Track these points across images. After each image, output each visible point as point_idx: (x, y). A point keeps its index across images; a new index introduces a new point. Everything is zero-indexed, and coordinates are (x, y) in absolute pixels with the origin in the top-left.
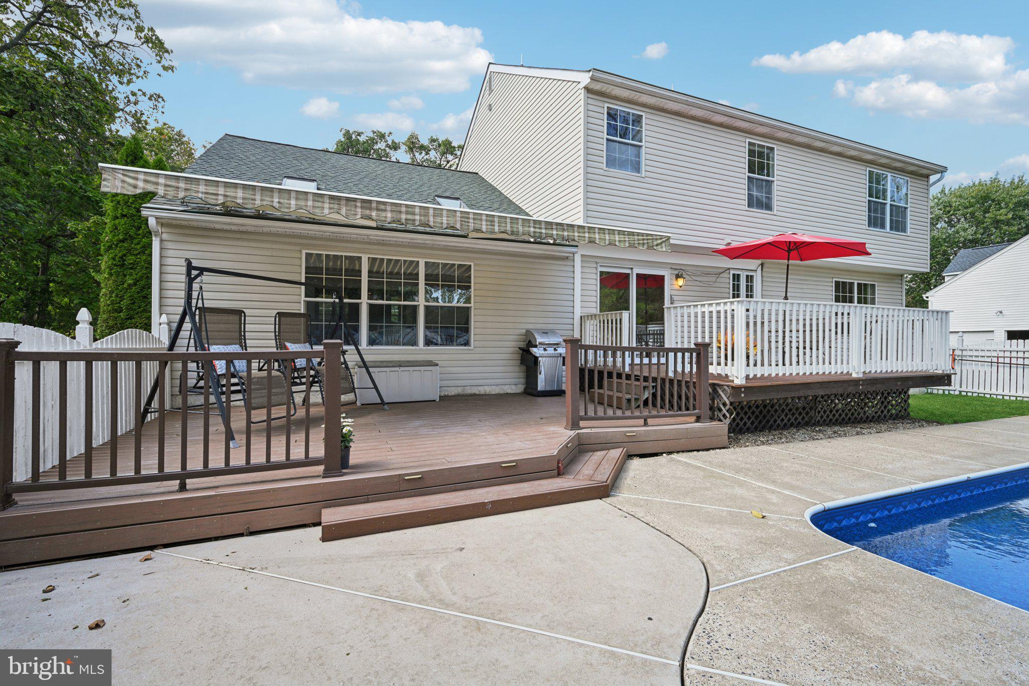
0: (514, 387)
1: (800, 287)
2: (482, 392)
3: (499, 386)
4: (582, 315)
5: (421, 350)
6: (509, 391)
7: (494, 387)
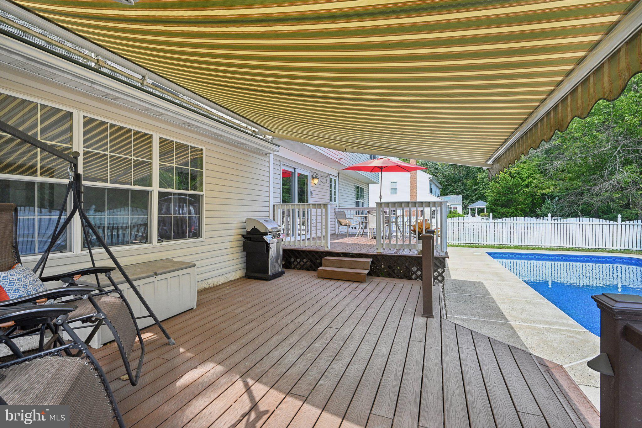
0: (234, 274)
1: (347, 188)
2: (212, 285)
3: (224, 276)
4: (275, 204)
5: (155, 247)
6: (232, 278)
7: (220, 277)
